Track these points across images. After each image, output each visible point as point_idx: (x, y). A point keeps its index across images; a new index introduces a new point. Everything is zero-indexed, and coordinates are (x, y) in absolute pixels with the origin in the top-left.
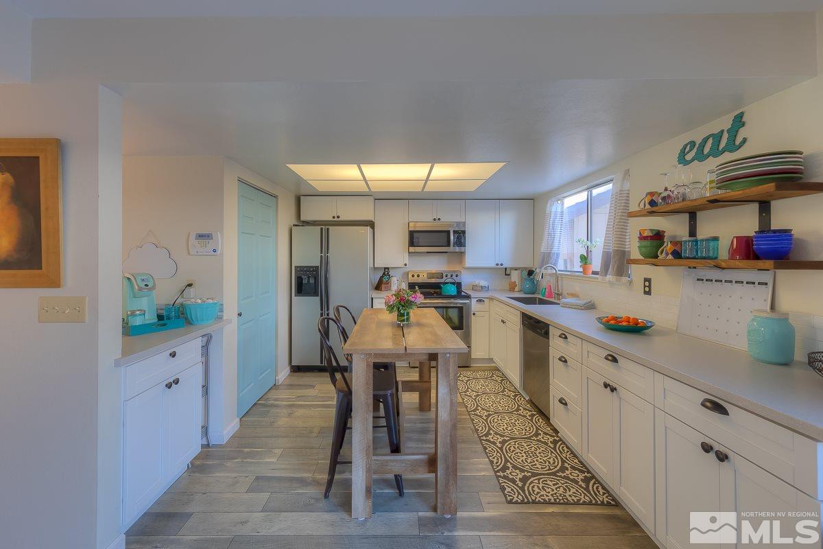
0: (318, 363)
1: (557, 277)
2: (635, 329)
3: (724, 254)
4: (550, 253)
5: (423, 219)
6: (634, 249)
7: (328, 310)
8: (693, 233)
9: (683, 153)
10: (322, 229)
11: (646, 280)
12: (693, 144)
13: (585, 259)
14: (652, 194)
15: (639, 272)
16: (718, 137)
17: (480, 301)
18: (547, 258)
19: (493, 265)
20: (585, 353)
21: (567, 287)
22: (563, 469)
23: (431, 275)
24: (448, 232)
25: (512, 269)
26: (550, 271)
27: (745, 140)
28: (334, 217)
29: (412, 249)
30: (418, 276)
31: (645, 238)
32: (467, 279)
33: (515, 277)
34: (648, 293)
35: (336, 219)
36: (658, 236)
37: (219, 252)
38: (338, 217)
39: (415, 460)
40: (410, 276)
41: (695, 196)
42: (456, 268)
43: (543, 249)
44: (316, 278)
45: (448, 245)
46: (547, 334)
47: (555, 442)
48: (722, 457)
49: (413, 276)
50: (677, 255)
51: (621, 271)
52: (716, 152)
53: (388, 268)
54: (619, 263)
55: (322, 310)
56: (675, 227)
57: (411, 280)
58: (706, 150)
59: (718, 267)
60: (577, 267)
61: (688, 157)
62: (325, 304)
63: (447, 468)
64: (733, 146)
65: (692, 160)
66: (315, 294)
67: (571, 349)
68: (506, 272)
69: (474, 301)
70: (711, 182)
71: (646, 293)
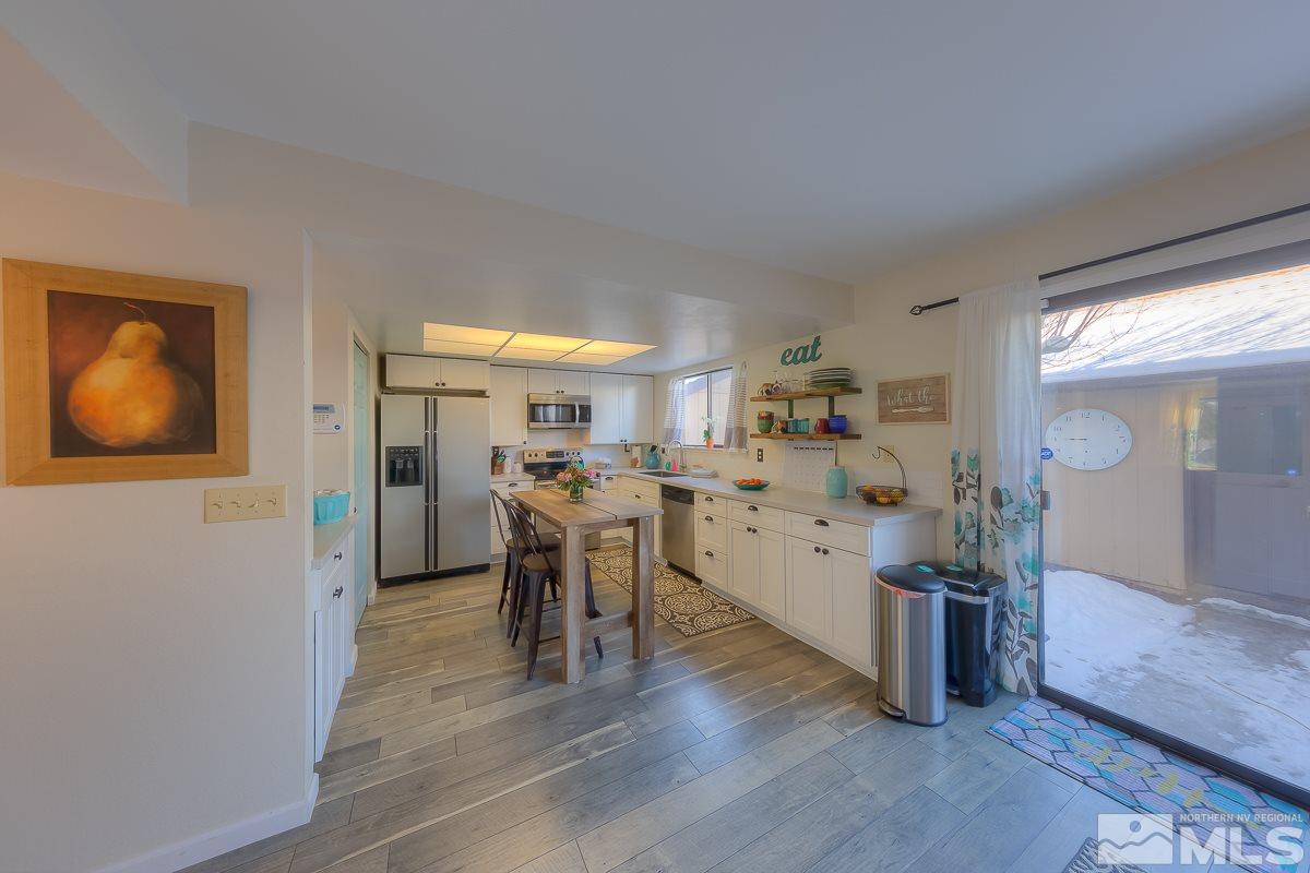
0: (422, 570)
1: (682, 451)
2: (758, 487)
3: (812, 431)
4: (672, 430)
5: (546, 389)
6: (753, 426)
7: (436, 500)
8: (791, 416)
9: (784, 357)
10: (426, 399)
11: (759, 450)
12: (790, 351)
13: (708, 434)
14: (767, 385)
15: (753, 444)
16: (806, 349)
17: (608, 479)
18: (670, 434)
19: (618, 442)
20: (730, 509)
21: (691, 460)
22: (714, 606)
23: (550, 454)
24: (573, 407)
25: (632, 445)
26: (673, 446)
27: (820, 355)
28: (437, 384)
29: (532, 425)
30: (536, 455)
31: (763, 418)
32: (589, 457)
33: (636, 452)
34: (760, 460)
35: (440, 387)
36: (770, 417)
37: (343, 429)
38: (444, 384)
39: (619, 618)
40: (526, 455)
41: (793, 390)
42: (576, 445)
43: (667, 425)
44: (416, 462)
45: (574, 420)
46: (691, 501)
47: (701, 591)
48: (825, 552)
49: (530, 456)
50: (785, 431)
51: (741, 444)
52: (804, 360)
53: (497, 447)
54: (738, 436)
55: (427, 501)
56: (780, 410)
57: (528, 460)
58: (799, 357)
59: (811, 439)
60: (702, 441)
61: (788, 360)
62: (432, 494)
63: (646, 618)
64: (814, 358)
65: (790, 363)
66: (417, 481)
67: (716, 509)
68: (627, 449)
69: (603, 479)
70: (806, 381)
71: (759, 460)
